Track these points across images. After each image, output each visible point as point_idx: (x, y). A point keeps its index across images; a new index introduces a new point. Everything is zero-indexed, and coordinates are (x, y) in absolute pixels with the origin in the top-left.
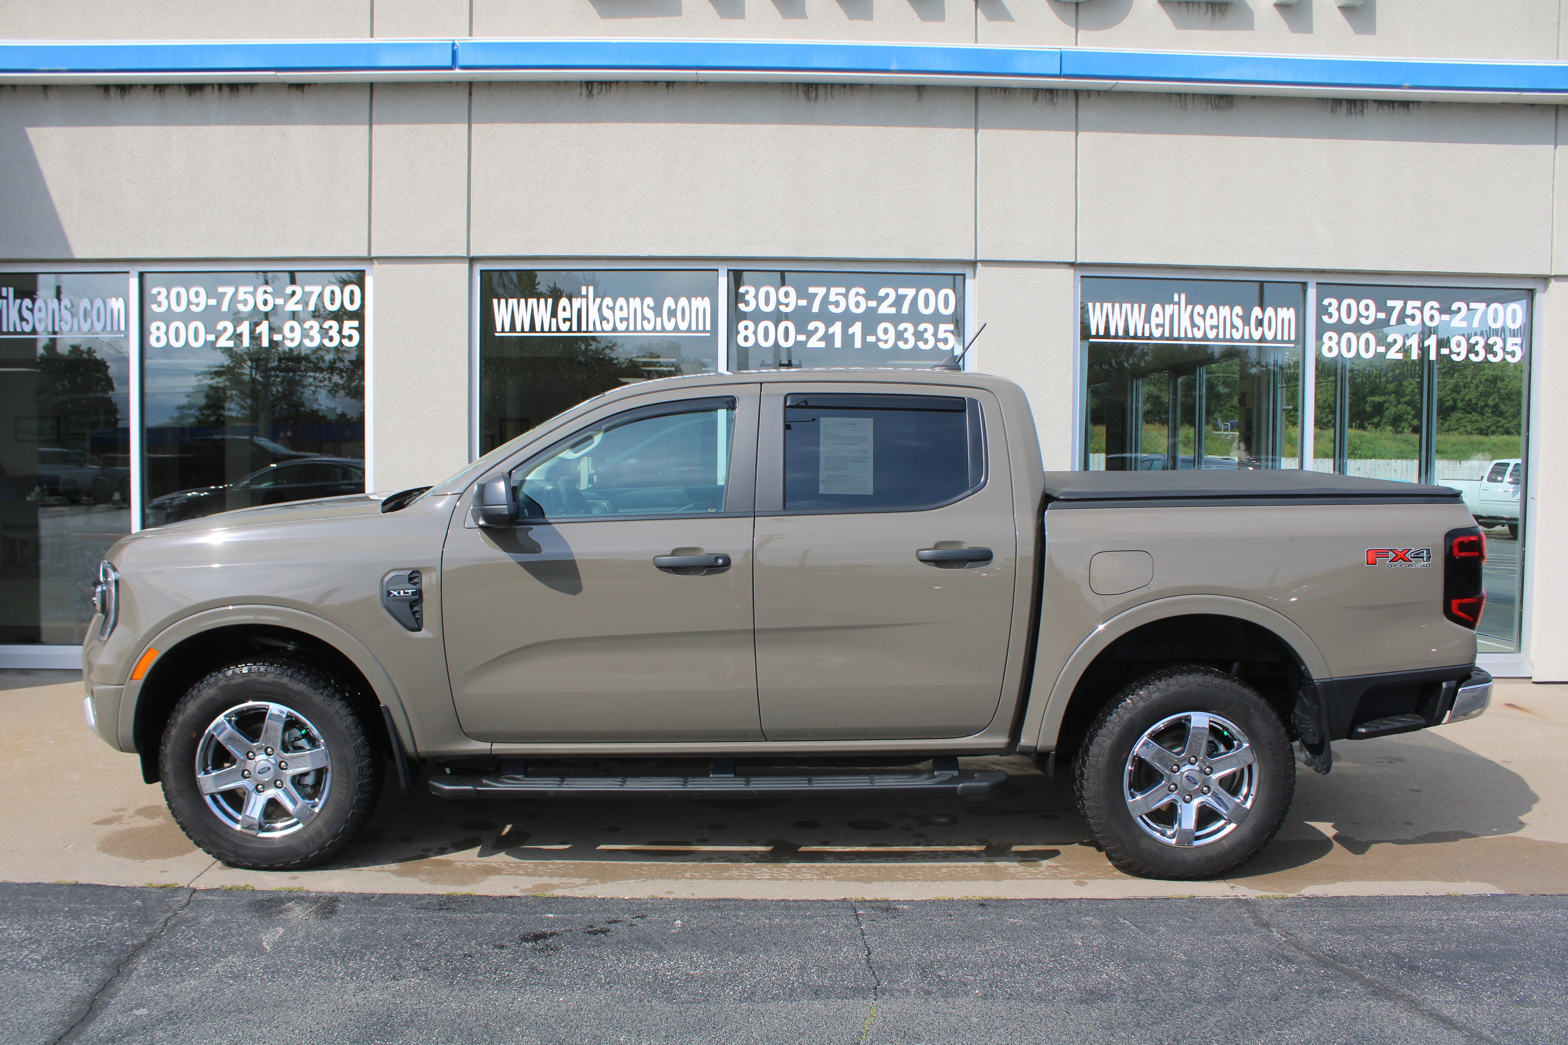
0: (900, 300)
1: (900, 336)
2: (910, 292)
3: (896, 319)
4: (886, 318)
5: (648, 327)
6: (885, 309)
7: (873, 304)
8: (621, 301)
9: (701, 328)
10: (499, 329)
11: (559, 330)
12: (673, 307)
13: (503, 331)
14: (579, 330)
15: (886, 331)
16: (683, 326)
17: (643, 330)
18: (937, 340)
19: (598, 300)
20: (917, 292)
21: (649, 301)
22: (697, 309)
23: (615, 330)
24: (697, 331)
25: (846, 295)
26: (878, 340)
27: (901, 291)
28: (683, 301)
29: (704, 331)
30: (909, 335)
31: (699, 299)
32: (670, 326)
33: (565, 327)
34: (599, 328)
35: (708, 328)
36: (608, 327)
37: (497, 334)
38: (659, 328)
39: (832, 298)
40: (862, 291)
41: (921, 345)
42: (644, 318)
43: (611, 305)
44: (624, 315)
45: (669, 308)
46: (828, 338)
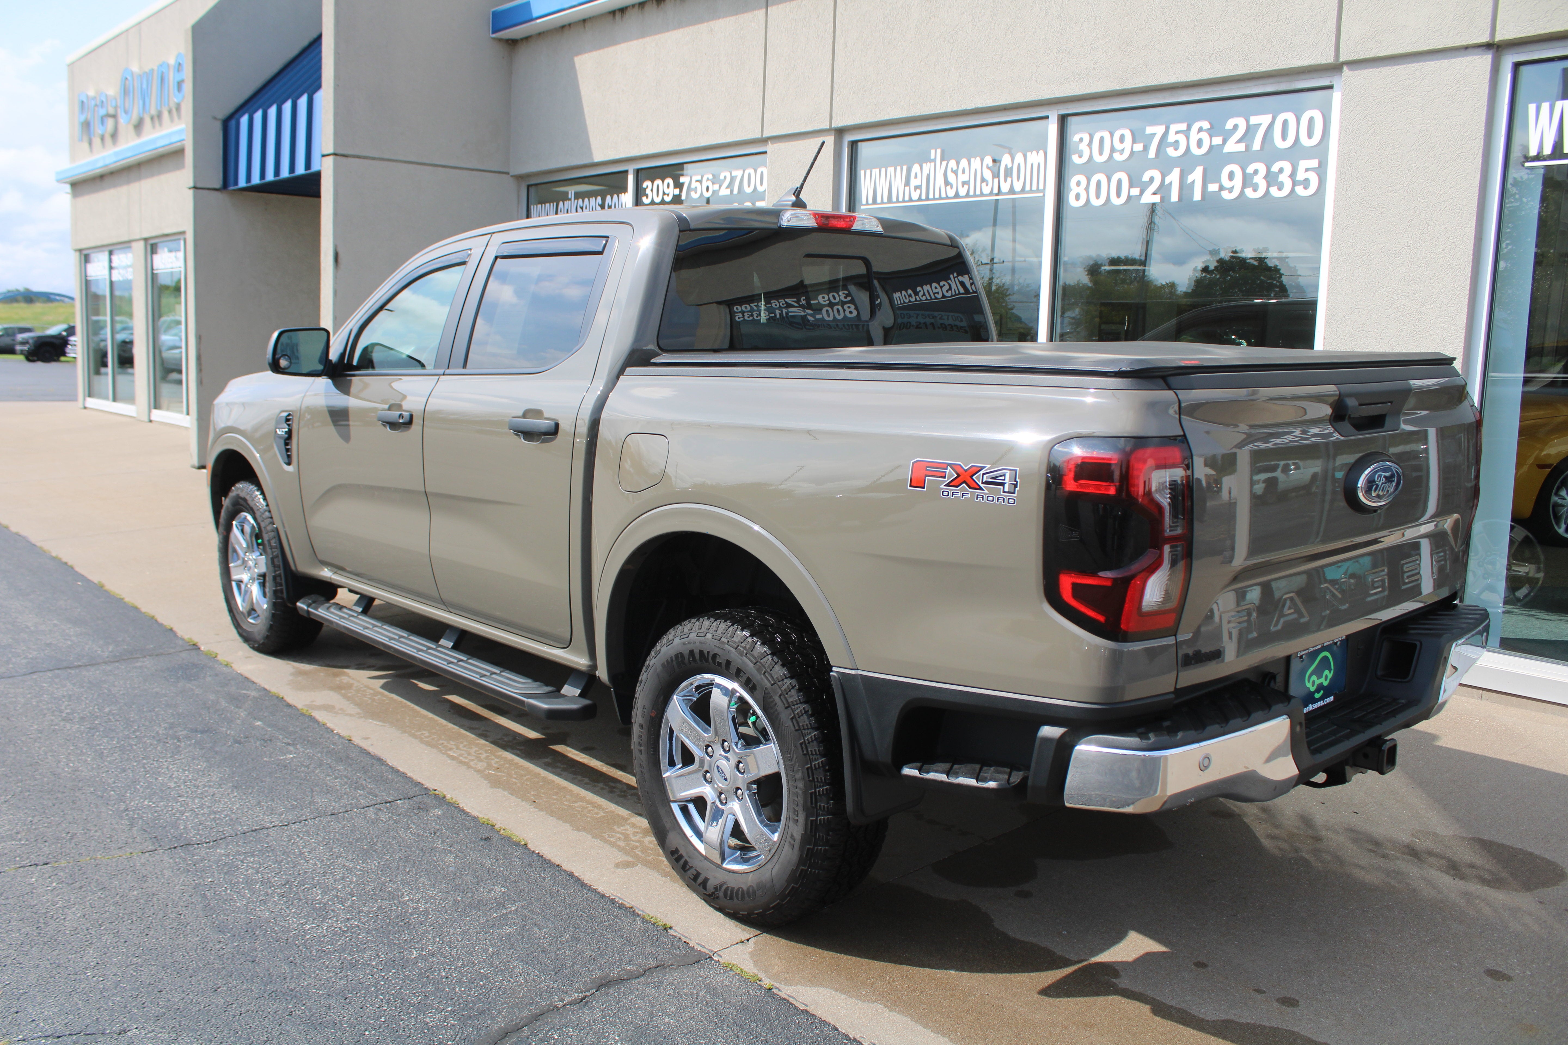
0: (1251, 130)
1: (1247, 181)
2: (1264, 120)
3: (1243, 159)
4: (1232, 158)
5: (986, 189)
6: (1231, 146)
7: (1218, 140)
8: (964, 162)
10: (864, 202)
11: (910, 199)
12: (1009, 166)
13: (867, 203)
14: (928, 198)
15: (1231, 176)
16: (1018, 187)
17: (982, 195)
18: (1295, 183)
19: (944, 163)
20: (1274, 118)
21: (988, 160)
22: (1032, 164)
23: (957, 195)
24: (1030, 191)
25: (1187, 132)
26: (1222, 188)
27: (1254, 120)
28: (1019, 157)
29: (1037, 191)
30: (1259, 179)
31: (1033, 152)
32: (1005, 188)
33: (915, 195)
34: (944, 195)
36: (951, 193)
38: (996, 190)
39: (1171, 138)
40: (1206, 125)
41: (1274, 191)
42: (983, 180)
43: (955, 168)
44: (965, 178)
45: (1006, 166)
46: (1164, 189)
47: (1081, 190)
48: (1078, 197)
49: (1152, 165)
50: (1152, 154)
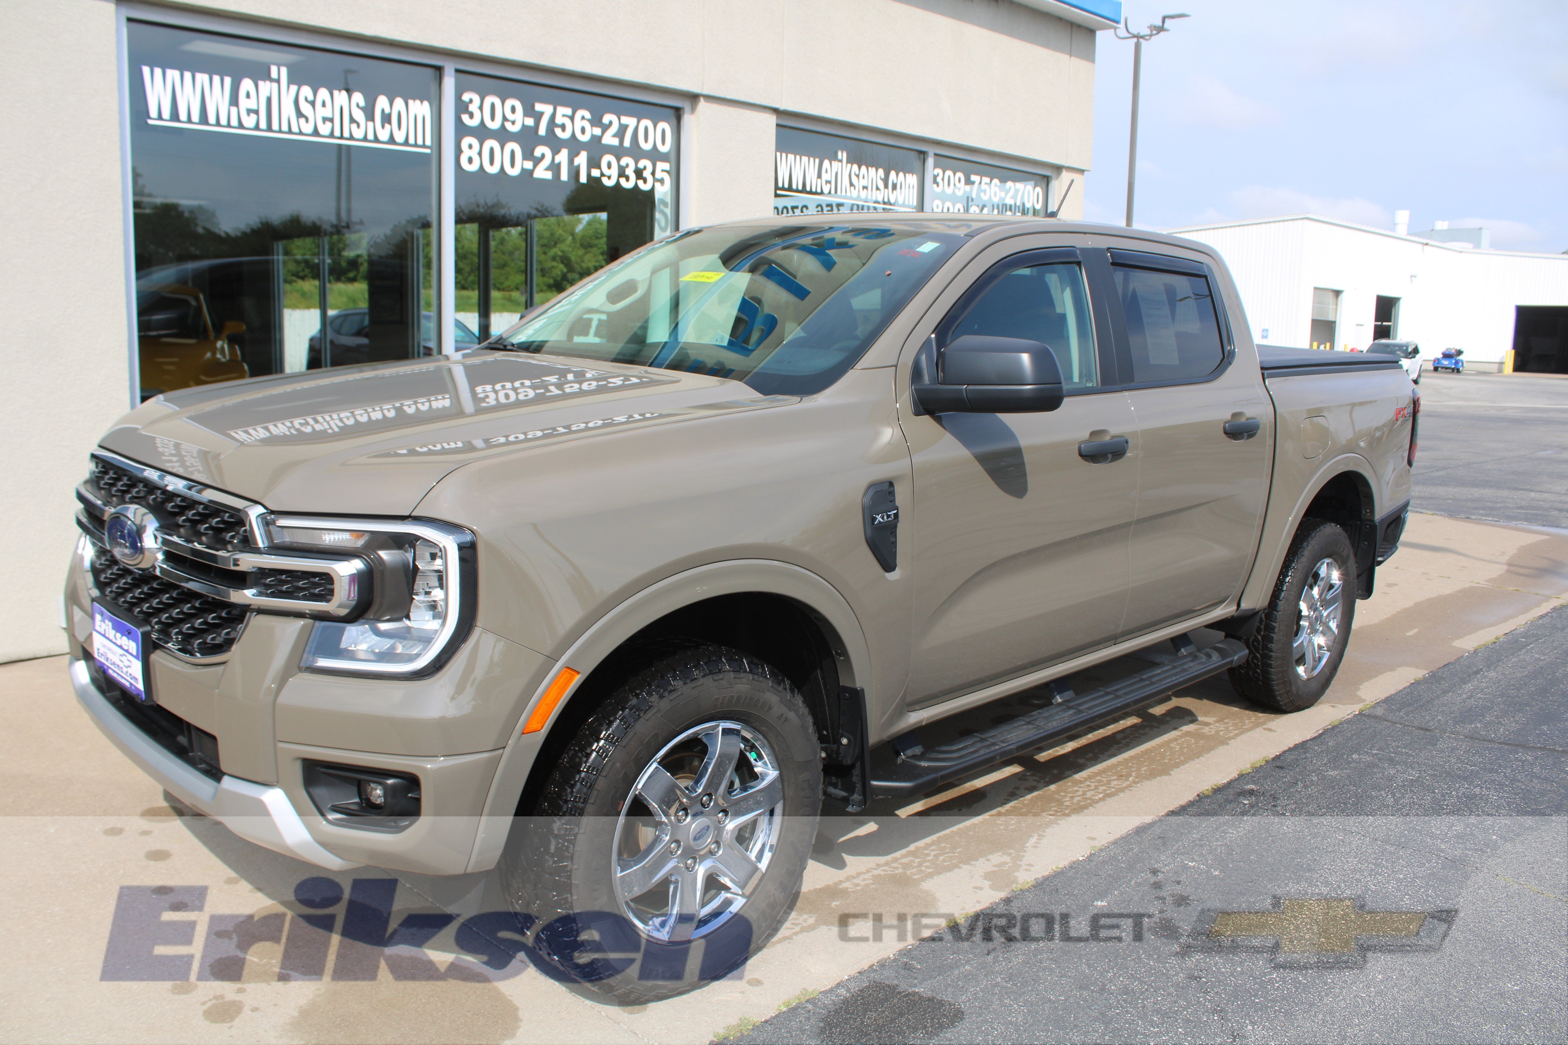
0: (623, 129)
1: (621, 172)
2: (632, 122)
3: (618, 152)
4: (610, 150)
5: (358, 133)
6: (609, 139)
7: (597, 131)
8: (323, 93)
9: (420, 142)
10: (154, 113)
11: (241, 126)
12: (387, 111)
13: (160, 117)
14: (269, 128)
15: (609, 165)
16: (400, 137)
17: (351, 138)
18: (654, 180)
19: (293, 88)
20: (638, 122)
21: (358, 98)
22: (416, 116)
23: (316, 133)
24: (416, 145)
25: (572, 118)
26: (602, 175)
27: (625, 120)
28: (399, 103)
29: (424, 146)
30: (630, 172)
31: (418, 102)
32: (384, 135)
33: (249, 121)
34: (295, 129)
35: (428, 142)
36: (308, 128)
37: (150, 122)
38: (371, 136)
39: (559, 119)
40: (588, 115)
41: (640, 183)
42: (352, 120)
43: (311, 98)
44: (327, 113)
45: (383, 111)
46: (555, 168)
47: (474, 153)
48: (470, 160)
49: (543, 141)
50: (542, 131)
